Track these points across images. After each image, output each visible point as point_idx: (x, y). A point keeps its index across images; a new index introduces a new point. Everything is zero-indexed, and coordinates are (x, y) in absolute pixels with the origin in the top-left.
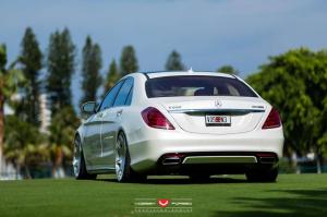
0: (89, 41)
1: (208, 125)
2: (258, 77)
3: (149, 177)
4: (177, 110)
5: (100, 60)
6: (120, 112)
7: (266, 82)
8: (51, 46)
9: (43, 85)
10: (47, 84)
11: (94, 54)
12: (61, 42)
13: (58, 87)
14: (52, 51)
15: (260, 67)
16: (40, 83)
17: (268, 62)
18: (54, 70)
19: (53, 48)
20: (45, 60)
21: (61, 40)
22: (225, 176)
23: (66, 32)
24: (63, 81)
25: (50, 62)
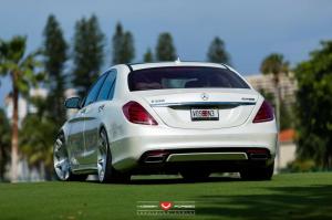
0: (119, 28)
1: (194, 119)
2: (309, 65)
3: (133, 177)
4: (159, 104)
5: (133, 50)
6: (102, 107)
7: (317, 70)
8: (77, 35)
9: (69, 80)
10: (73, 78)
11: (126, 43)
12: (88, 30)
13: (85, 81)
14: (78, 41)
15: (311, 54)
16: (65, 76)
17: (321, 48)
18: (81, 62)
19: (80, 37)
20: (70, 51)
21: (88, 28)
22: (226, 175)
23: (94, 19)
24: (92, 74)
25: (76, 53)
